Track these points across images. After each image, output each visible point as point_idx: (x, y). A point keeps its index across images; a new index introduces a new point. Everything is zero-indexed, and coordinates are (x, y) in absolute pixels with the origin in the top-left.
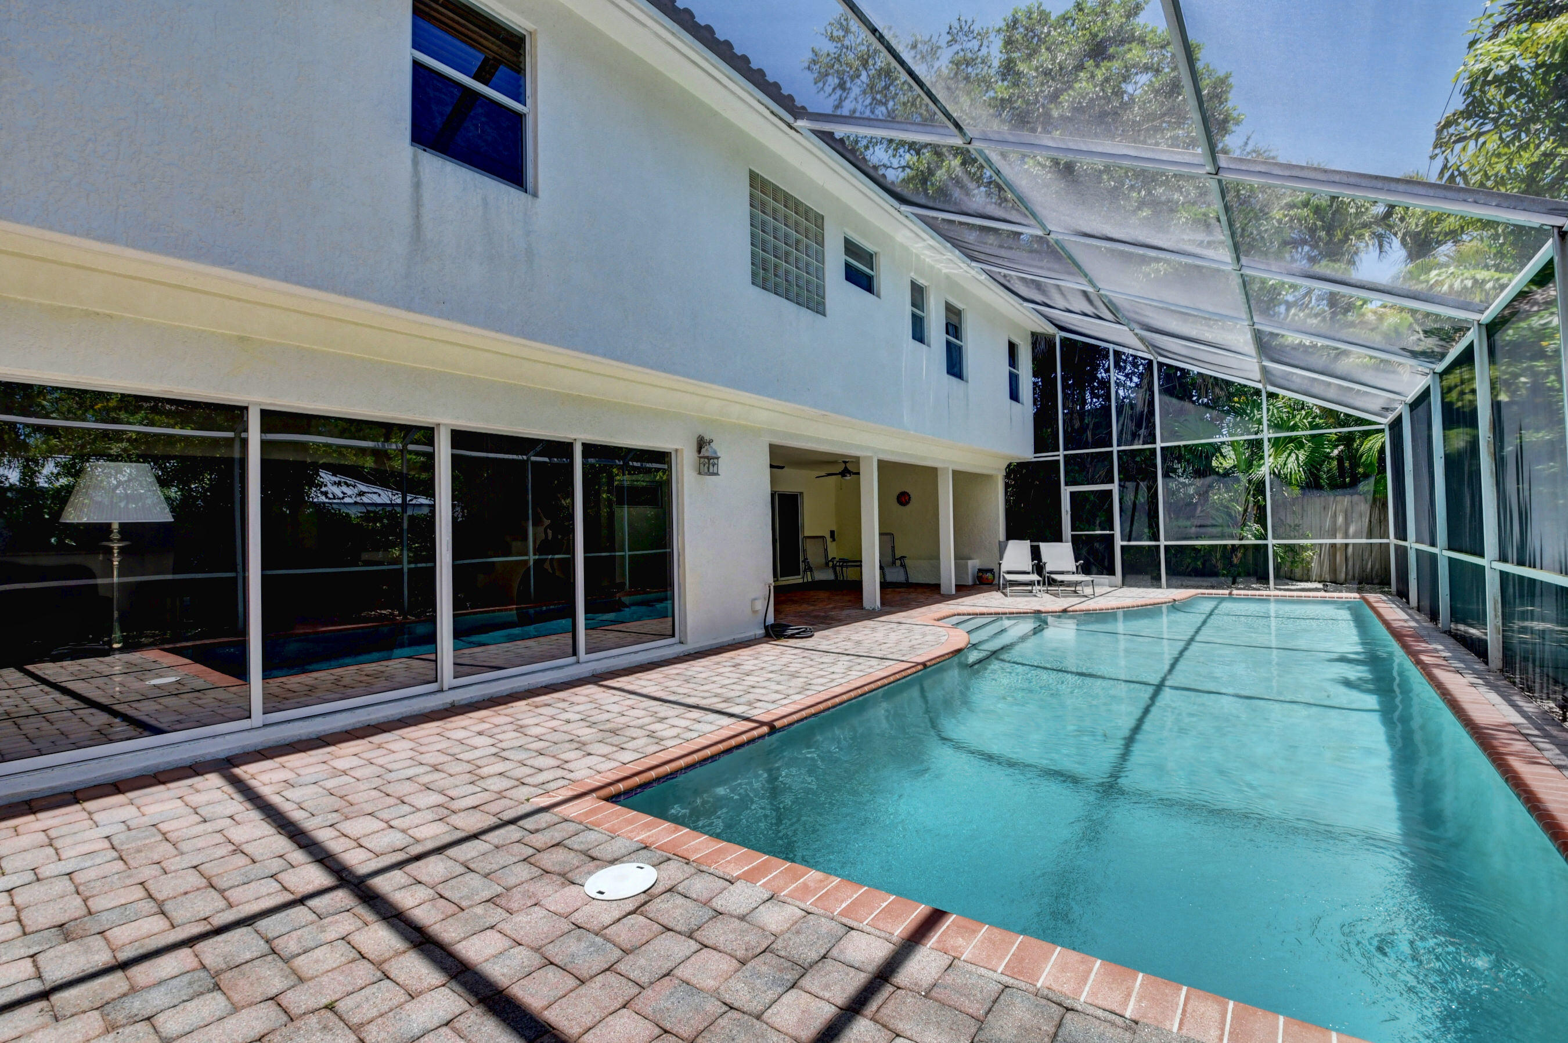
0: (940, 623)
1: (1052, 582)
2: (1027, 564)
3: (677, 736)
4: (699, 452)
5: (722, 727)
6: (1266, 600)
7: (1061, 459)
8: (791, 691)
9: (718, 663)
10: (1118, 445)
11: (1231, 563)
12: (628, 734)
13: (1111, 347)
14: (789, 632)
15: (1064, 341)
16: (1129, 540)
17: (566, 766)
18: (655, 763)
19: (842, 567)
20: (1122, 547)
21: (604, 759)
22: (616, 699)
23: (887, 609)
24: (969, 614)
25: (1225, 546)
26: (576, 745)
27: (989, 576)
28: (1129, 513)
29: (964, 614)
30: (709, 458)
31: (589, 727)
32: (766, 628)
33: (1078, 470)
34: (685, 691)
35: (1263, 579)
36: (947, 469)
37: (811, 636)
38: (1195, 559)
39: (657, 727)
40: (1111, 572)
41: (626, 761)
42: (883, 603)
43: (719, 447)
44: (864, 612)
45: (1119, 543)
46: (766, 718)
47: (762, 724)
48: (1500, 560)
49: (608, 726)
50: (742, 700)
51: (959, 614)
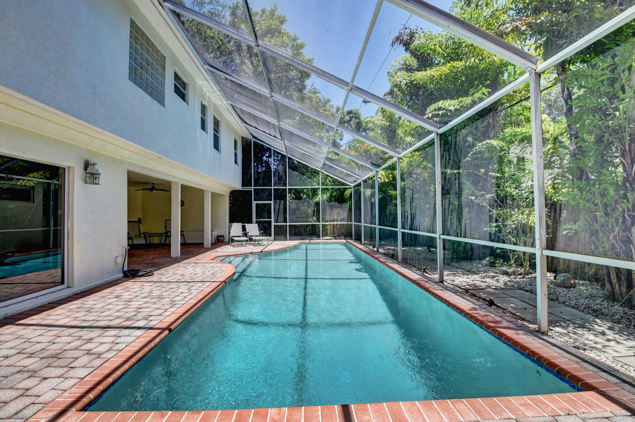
0: (214, 261)
1: (251, 240)
2: (240, 233)
3: (110, 349)
4: (86, 169)
5: (139, 337)
6: (319, 243)
7: (253, 190)
8: (167, 307)
9: (104, 297)
10: (274, 186)
11: (306, 231)
12: (69, 356)
13: (272, 148)
14: (140, 273)
15: (255, 142)
16: (277, 223)
17: (29, 393)
18: (107, 372)
19: (149, 237)
20: (274, 225)
21: (62, 379)
22: (41, 332)
23: (184, 257)
24: (224, 256)
25: (304, 225)
26: (26, 375)
27: (222, 238)
28: (277, 212)
29: (222, 256)
30: (92, 174)
31: (29, 357)
32: (124, 272)
33: (259, 194)
34: (93, 318)
35: (318, 236)
36: (209, 191)
37: (153, 275)
38: (295, 230)
39: (88, 346)
40: (270, 235)
41: (82, 377)
42: (182, 254)
43: (99, 168)
44: (172, 259)
45: (273, 224)
46: (164, 325)
47: (163, 329)
48: (402, 229)
49: (45, 354)
50: (139, 316)
51: (219, 257)
